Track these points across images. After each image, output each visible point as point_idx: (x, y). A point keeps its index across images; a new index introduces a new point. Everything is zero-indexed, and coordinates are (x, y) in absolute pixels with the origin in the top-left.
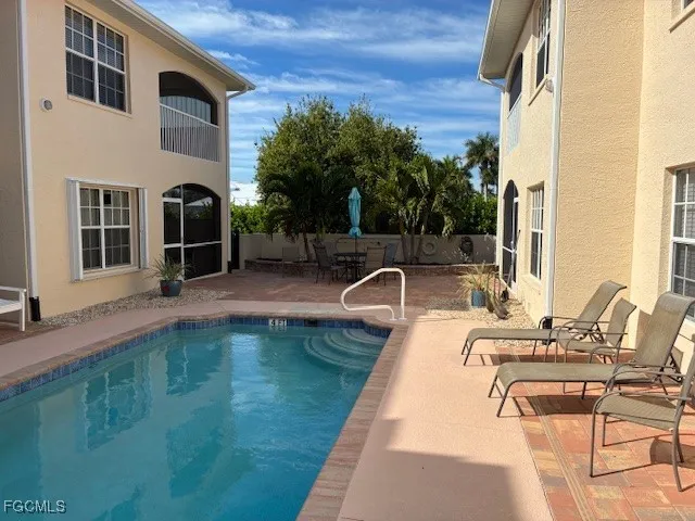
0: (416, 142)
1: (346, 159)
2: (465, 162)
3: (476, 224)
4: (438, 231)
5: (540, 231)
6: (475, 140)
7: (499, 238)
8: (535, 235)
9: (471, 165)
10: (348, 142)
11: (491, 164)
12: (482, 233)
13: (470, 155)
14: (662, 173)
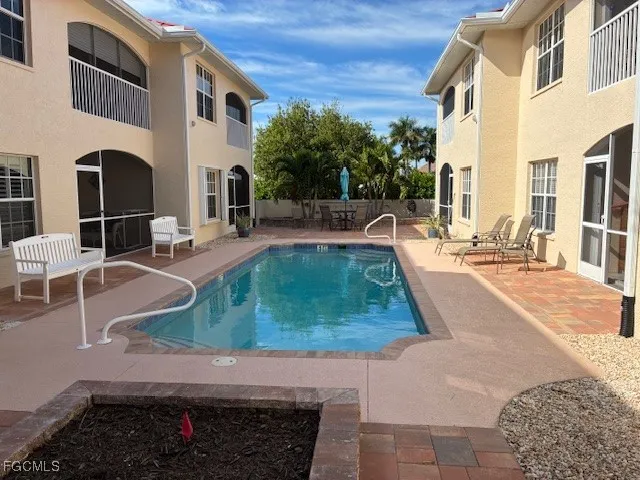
0: (372, 132)
1: (324, 146)
2: (389, 141)
3: (415, 192)
4: (397, 197)
5: (468, 193)
6: (397, 121)
7: (437, 201)
8: (465, 196)
9: (394, 143)
10: (324, 134)
11: (410, 142)
12: (419, 197)
13: (393, 135)
14: (527, 164)
